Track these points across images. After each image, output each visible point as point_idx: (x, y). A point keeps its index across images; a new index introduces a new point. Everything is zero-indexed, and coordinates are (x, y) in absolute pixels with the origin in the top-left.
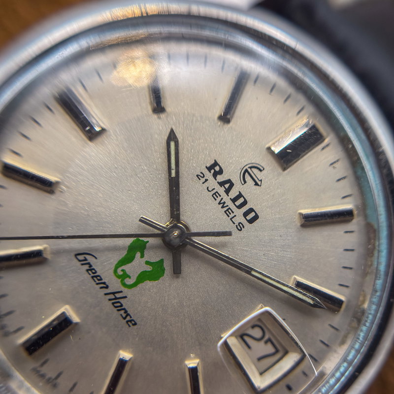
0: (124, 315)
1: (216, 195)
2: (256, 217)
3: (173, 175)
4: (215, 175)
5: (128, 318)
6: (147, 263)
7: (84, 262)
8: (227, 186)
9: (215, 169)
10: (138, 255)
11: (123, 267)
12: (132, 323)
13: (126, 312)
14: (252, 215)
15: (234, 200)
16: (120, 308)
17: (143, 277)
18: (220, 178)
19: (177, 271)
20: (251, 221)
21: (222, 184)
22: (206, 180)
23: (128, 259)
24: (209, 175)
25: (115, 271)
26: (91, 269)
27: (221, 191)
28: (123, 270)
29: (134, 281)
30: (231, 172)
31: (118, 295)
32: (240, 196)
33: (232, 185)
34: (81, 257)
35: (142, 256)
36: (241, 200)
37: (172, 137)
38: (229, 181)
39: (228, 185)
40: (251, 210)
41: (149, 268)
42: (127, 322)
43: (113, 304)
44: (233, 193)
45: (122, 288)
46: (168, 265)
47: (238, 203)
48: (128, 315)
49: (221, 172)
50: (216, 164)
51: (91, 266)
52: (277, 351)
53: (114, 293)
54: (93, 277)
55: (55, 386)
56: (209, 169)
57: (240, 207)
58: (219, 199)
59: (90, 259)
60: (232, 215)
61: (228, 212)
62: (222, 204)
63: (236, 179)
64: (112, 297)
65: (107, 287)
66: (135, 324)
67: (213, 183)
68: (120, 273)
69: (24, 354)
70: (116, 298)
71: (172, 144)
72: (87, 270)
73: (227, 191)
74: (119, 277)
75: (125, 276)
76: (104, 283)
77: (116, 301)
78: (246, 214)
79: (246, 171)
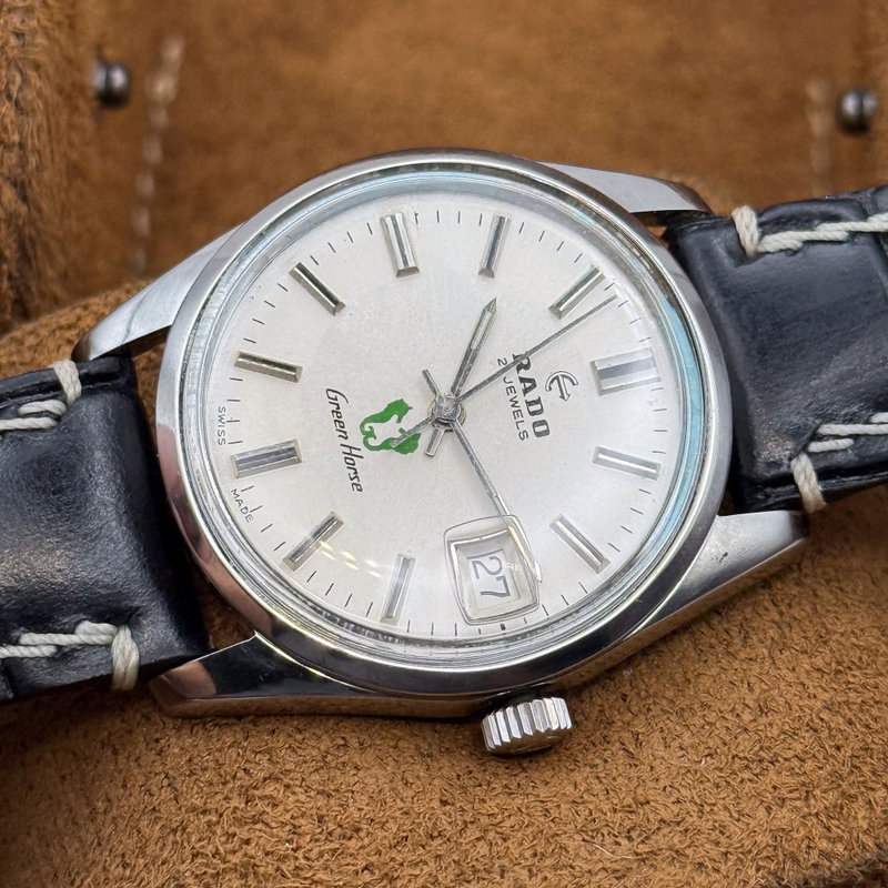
0: (352, 476)
1: (511, 389)
2: (547, 432)
3: (474, 347)
4: (519, 367)
5: (355, 481)
6: (401, 430)
7: (334, 401)
8: (528, 385)
9: (523, 361)
10: (395, 417)
11: (372, 424)
12: (358, 487)
13: (356, 473)
14: (544, 428)
15: (529, 404)
16: (352, 466)
17: (386, 445)
18: (524, 373)
20: (538, 434)
21: (522, 380)
23: (382, 418)
25: (362, 425)
26: (336, 412)
27: (519, 387)
28: (371, 428)
29: (379, 444)
31: (354, 452)
32: (538, 401)
33: (534, 386)
34: (332, 395)
35: (399, 421)
36: (538, 407)
37: (491, 307)
38: (533, 380)
39: (530, 383)
40: (543, 423)
42: (353, 484)
43: (346, 458)
44: (532, 396)
45: (362, 446)
46: (423, 443)
48: (357, 477)
49: (527, 367)
51: (338, 408)
52: (508, 594)
53: (351, 448)
54: (336, 421)
55: (249, 517)
57: (533, 413)
58: (512, 395)
59: (341, 400)
60: (520, 419)
61: (517, 413)
62: (514, 403)
63: (541, 382)
64: (348, 450)
65: (346, 438)
66: (360, 490)
67: (513, 375)
68: (367, 429)
70: (351, 454)
71: (488, 315)
72: (333, 411)
73: (526, 391)
74: (364, 432)
75: (371, 434)
76: (345, 432)
77: (350, 457)
78: (535, 425)
79: (557, 378)
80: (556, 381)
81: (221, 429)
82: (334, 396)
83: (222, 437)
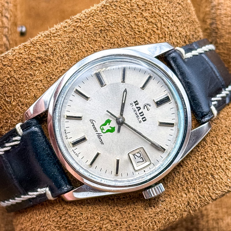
0: (101, 141)
1: (135, 111)
2: (146, 120)
3: (123, 102)
4: (136, 105)
5: (102, 142)
6: (110, 127)
7: (92, 123)
9: (136, 103)
10: (108, 124)
11: (103, 127)
12: (102, 143)
13: (101, 140)
16: (100, 138)
17: (108, 131)
19: (119, 131)
20: (144, 121)
21: (137, 108)
22: (133, 106)
23: (105, 125)
24: (134, 104)
25: (100, 127)
30: (141, 105)
31: (100, 135)
32: (142, 112)
33: (140, 109)
34: (91, 121)
35: (109, 125)
36: (142, 114)
37: (126, 91)
38: (140, 107)
39: (139, 108)
40: (144, 117)
41: (110, 129)
42: (101, 143)
43: (98, 137)
44: (140, 111)
45: (101, 133)
46: (116, 129)
47: (141, 114)
48: (102, 141)
49: (138, 104)
50: (137, 101)
51: (94, 124)
52: (143, 161)
53: (99, 134)
54: (94, 128)
55: (78, 156)
56: (134, 102)
58: (135, 112)
59: (94, 122)
61: (138, 116)
62: (136, 114)
63: (142, 107)
64: (98, 135)
65: (97, 132)
66: (103, 144)
67: (135, 107)
68: (102, 128)
69: (71, 145)
70: (99, 135)
71: (125, 93)
74: (101, 129)
75: (103, 129)
76: (97, 130)
77: (99, 136)
78: (143, 118)
79: (146, 105)
80: (145, 106)
81: (66, 135)
82: (92, 121)
83: (67, 137)
